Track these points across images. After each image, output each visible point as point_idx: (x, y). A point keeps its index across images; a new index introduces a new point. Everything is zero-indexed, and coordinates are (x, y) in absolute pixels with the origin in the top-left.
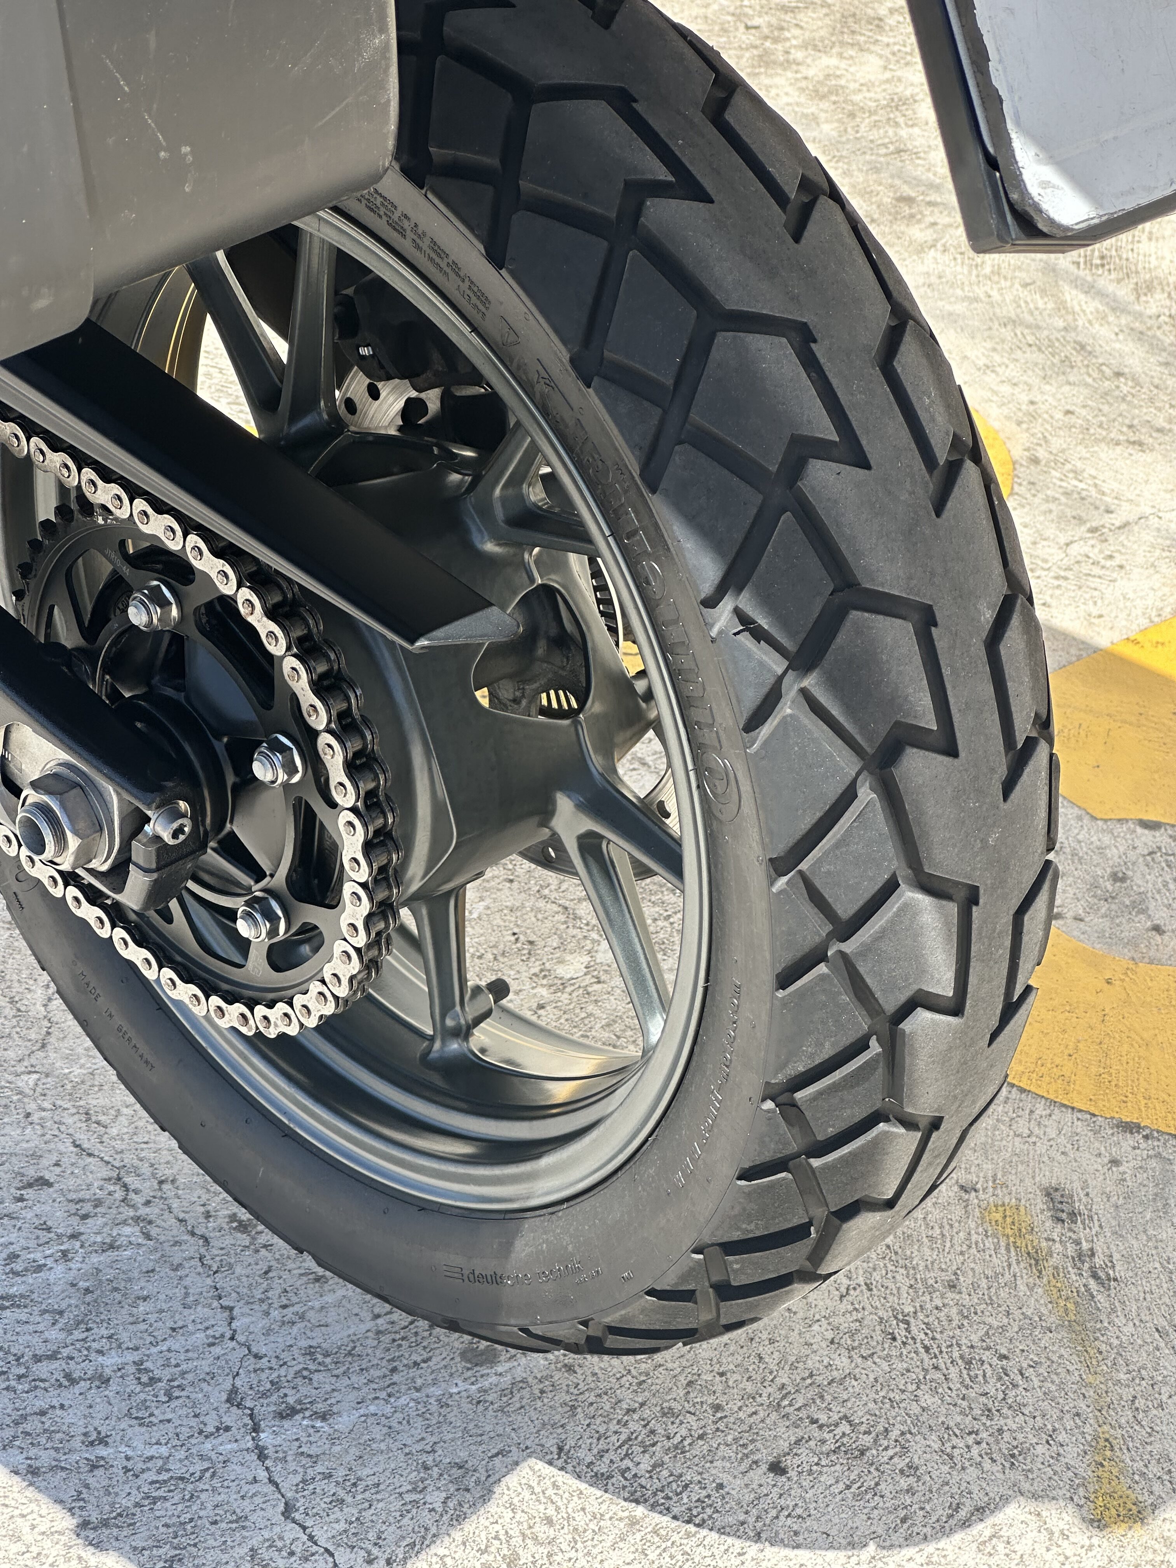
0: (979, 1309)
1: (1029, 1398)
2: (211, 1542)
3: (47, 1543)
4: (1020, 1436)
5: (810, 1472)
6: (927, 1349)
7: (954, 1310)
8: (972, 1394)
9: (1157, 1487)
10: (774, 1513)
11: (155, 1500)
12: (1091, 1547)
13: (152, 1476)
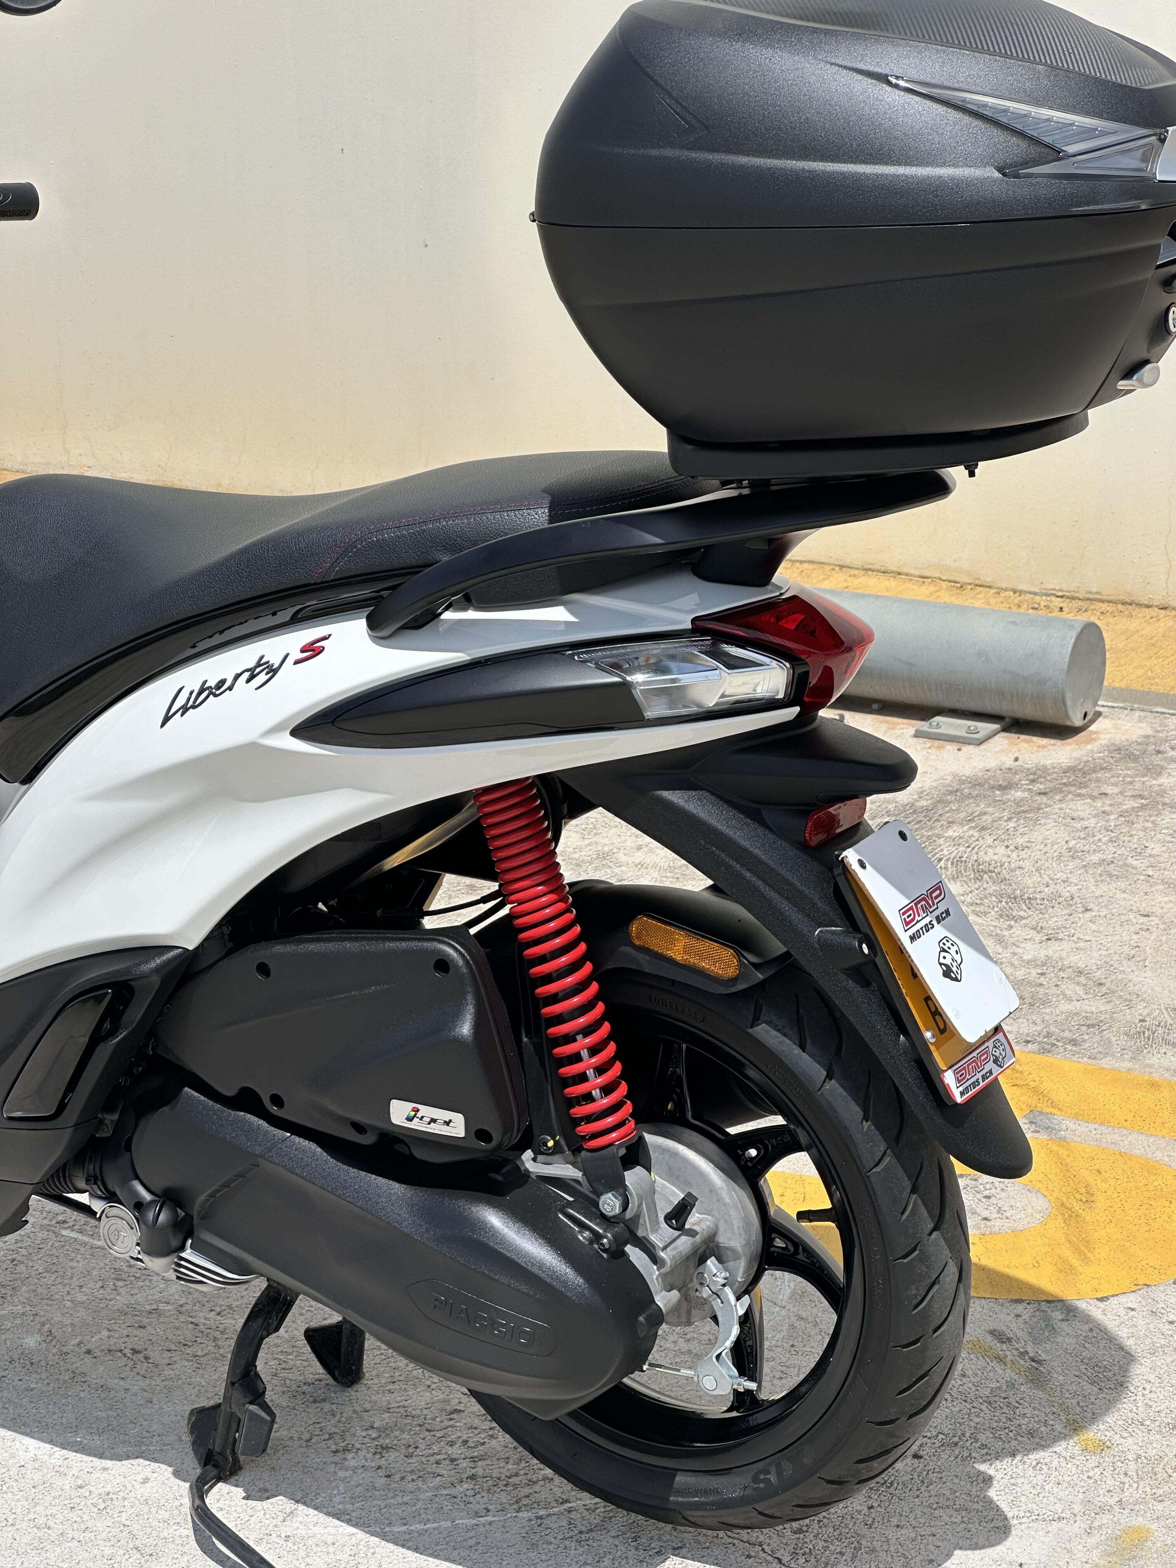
0: (983, 1382)
1: (1026, 1411)
2: (650, 1528)
3: (567, 1542)
4: (1030, 1425)
5: (934, 1455)
6: (966, 1401)
7: (970, 1385)
8: (997, 1414)
9: (1107, 1433)
10: (925, 1473)
11: (610, 1518)
12: (1087, 1460)
13: (602, 1510)
